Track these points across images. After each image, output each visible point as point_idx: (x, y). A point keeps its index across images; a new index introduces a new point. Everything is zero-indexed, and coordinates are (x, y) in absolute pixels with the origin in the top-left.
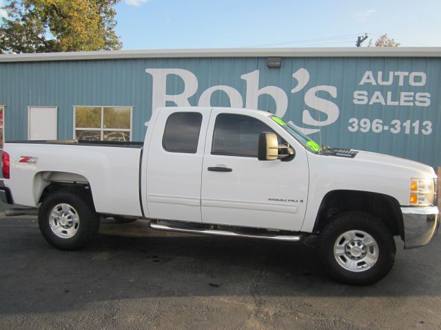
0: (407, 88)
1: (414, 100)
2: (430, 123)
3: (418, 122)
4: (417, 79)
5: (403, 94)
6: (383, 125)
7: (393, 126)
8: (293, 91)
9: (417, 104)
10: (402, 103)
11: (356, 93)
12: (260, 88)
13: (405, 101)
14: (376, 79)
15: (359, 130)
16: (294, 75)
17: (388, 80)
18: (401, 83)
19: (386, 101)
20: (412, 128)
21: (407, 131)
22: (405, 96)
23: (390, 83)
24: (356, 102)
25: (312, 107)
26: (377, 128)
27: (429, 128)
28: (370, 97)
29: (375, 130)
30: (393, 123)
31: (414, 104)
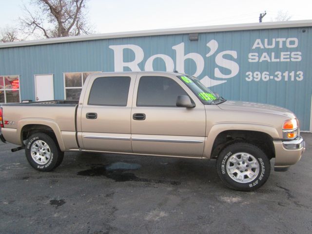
0: (285, 49)
1: (290, 58)
2: (302, 73)
3: (293, 72)
4: (292, 43)
5: (282, 54)
6: (270, 75)
7: (277, 76)
8: (208, 55)
9: (293, 60)
10: (282, 60)
11: (250, 54)
12: (185, 55)
13: (284, 58)
14: (263, 44)
15: (253, 79)
16: (208, 45)
17: (271, 45)
18: (281, 46)
19: (271, 59)
20: (290, 77)
21: (286, 79)
22: (284, 55)
23: (273, 46)
24: (250, 61)
25: (221, 65)
26: (265, 78)
27: (301, 76)
28: (259, 57)
29: (264, 79)
30: (276, 73)
31: (290, 60)
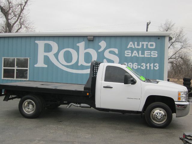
1: (151, 55)
2: (158, 65)
3: (152, 64)
5: (146, 52)
6: (138, 65)
7: (142, 66)
8: (99, 51)
9: (152, 56)
10: (146, 56)
11: (126, 52)
12: (85, 50)
13: (147, 55)
14: (134, 46)
16: (99, 44)
18: (145, 47)
19: (139, 55)
20: (150, 67)
21: (148, 68)
23: (140, 47)
24: (126, 55)
26: (135, 67)
27: (157, 66)
28: (132, 53)
30: (142, 64)
31: (151, 56)
